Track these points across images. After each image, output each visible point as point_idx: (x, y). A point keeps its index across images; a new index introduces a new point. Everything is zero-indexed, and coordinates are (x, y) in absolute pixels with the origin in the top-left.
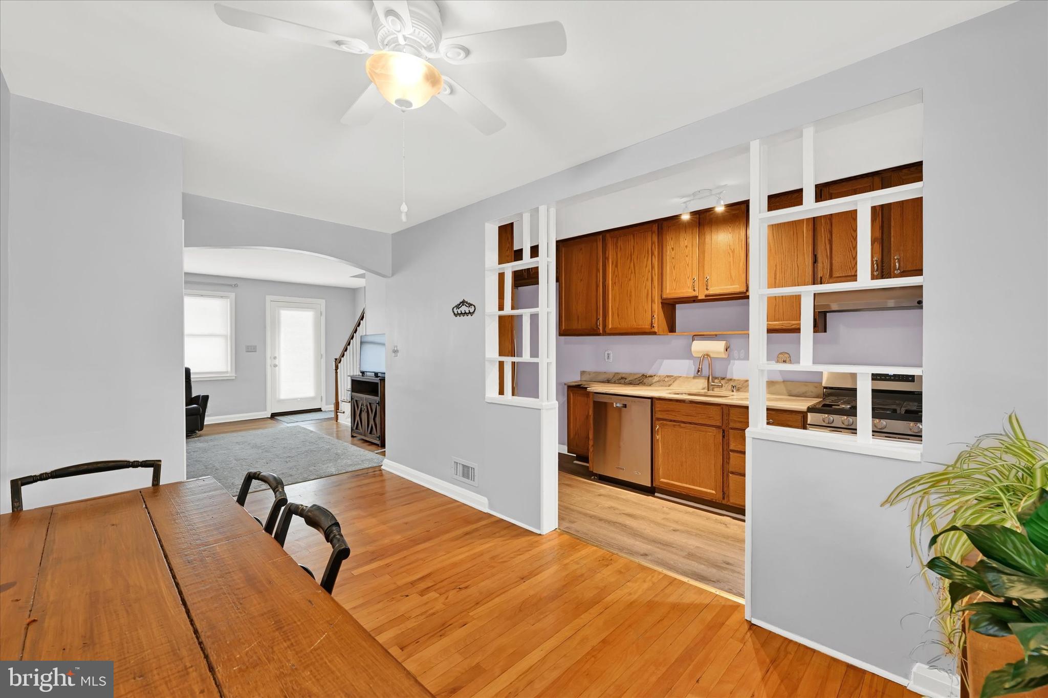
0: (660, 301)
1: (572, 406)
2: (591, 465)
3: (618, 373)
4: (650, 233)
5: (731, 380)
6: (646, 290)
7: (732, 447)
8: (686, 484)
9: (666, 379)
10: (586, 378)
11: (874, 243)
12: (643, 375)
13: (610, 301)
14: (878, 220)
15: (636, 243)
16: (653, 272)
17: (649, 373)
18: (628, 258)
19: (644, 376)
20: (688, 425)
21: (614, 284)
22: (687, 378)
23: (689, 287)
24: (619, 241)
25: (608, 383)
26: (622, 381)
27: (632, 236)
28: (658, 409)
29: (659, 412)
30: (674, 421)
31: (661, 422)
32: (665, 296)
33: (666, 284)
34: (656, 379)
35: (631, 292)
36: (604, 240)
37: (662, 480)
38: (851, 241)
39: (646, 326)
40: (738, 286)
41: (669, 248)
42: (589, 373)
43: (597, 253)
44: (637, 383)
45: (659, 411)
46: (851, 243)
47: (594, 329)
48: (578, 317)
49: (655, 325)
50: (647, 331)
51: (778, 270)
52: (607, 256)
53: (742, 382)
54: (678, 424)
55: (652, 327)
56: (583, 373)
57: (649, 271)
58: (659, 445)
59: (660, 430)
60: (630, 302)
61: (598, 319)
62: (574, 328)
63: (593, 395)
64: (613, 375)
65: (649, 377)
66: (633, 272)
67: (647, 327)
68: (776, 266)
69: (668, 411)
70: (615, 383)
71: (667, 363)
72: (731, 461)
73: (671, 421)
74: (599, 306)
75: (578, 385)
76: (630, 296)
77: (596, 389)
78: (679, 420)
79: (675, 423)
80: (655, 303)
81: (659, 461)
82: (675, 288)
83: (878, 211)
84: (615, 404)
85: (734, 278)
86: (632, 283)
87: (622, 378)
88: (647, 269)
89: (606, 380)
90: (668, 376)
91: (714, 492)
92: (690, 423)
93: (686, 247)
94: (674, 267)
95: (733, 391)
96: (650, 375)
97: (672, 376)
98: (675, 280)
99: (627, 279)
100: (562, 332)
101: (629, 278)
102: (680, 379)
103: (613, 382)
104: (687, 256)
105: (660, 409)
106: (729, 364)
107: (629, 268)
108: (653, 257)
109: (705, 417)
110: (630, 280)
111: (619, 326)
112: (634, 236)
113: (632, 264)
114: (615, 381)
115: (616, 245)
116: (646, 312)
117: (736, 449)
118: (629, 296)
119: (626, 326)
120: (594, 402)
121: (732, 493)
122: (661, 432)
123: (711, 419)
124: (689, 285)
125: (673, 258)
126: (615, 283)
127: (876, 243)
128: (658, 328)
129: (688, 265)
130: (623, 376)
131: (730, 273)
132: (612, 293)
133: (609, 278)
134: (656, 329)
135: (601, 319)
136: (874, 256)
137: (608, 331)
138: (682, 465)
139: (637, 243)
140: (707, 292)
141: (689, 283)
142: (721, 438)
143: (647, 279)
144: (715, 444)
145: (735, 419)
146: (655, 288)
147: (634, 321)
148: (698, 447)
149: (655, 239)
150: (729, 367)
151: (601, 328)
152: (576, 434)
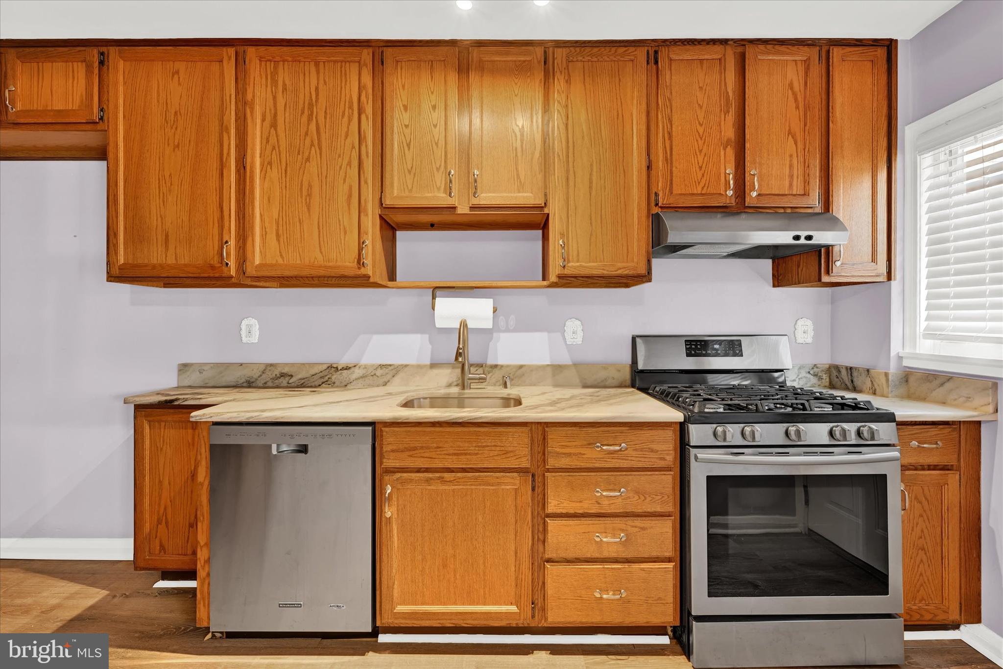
0: (378, 211)
1: (147, 453)
2: (202, 584)
3: (271, 365)
4: (354, 68)
5: (496, 366)
6: (346, 187)
7: (551, 508)
8: (455, 603)
9: (379, 372)
10: (193, 378)
11: (727, 147)
12: (330, 367)
13: (257, 203)
14: (730, 113)
15: (321, 82)
16: (363, 148)
17: (344, 361)
18: (303, 112)
19: (333, 368)
20: (459, 475)
21: (267, 165)
22: (419, 367)
23: (439, 189)
24: (280, 71)
25: (249, 387)
26: (284, 381)
27: (312, 64)
28: (390, 448)
29: (392, 455)
30: (427, 470)
31: (398, 475)
32: (388, 202)
33: (392, 178)
34: (357, 372)
35: (310, 186)
36: (240, 62)
37: (400, 608)
38: (697, 140)
39: (346, 262)
40: (531, 195)
41: (398, 104)
42: (201, 367)
43: (222, 89)
44: (317, 383)
45: (393, 451)
46: (696, 143)
47: (212, 267)
48: (167, 236)
49: (368, 261)
50: (351, 273)
51: (594, 173)
52: (249, 97)
53: (514, 370)
54: (438, 475)
55: (360, 263)
56: (184, 368)
57: (353, 147)
58: (391, 531)
59: (394, 498)
60: (309, 209)
61: (223, 243)
62: (154, 261)
63: (209, 429)
64: (262, 368)
65: (343, 369)
66: (316, 142)
67: (347, 264)
68: (592, 165)
69: (415, 449)
70: (265, 386)
71: (377, 339)
72: (550, 536)
73: (419, 470)
74: (226, 213)
75: (166, 402)
76: (309, 195)
77: (218, 414)
78: (441, 465)
79: (430, 475)
80: (367, 215)
81: (391, 567)
82: (410, 187)
83: (731, 99)
84: (274, 447)
85: (522, 178)
86: (313, 168)
87: (283, 375)
88: (349, 141)
89: (243, 380)
90: (382, 366)
91: (513, 608)
92: (464, 470)
93: (434, 107)
94: (409, 145)
95: (505, 386)
96: (345, 366)
97: (390, 365)
98: (410, 172)
99: (300, 157)
100: (116, 272)
101: (306, 154)
102: (406, 369)
103: (261, 385)
104: (435, 126)
105: (394, 447)
106: (491, 339)
107: (307, 134)
108: (363, 117)
109: (496, 453)
110: (308, 160)
111: (280, 261)
112: (317, 64)
113: (313, 127)
114: (266, 383)
115: (272, 79)
116: (345, 233)
117: (559, 511)
118: (305, 193)
119: (298, 262)
120: (213, 448)
121: (551, 603)
122: (398, 499)
123: (508, 455)
124: (438, 184)
125: (406, 126)
126: (270, 163)
127: (729, 147)
128: (374, 266)
129: (437, 144)
130: (286, 370)
131: (517, 171)
132: (262, 189)
133: (253, 149)
134: (368, 270)
135: (232, 243)
136: (727, 168)
137: (250, 271)
138: (445, 566)
139: (325, 83)
140: (475, 201)
141: (440, 179)
142: (530, 492)
143: (349, 164)
144: (516, 506)
145: (558, 450)
146: (366, 182)
147: (318, 250)
148: (480, 519)
149: (367, 79)
150: (491, 344)
151: (232, 264)
152: (159, 522)
